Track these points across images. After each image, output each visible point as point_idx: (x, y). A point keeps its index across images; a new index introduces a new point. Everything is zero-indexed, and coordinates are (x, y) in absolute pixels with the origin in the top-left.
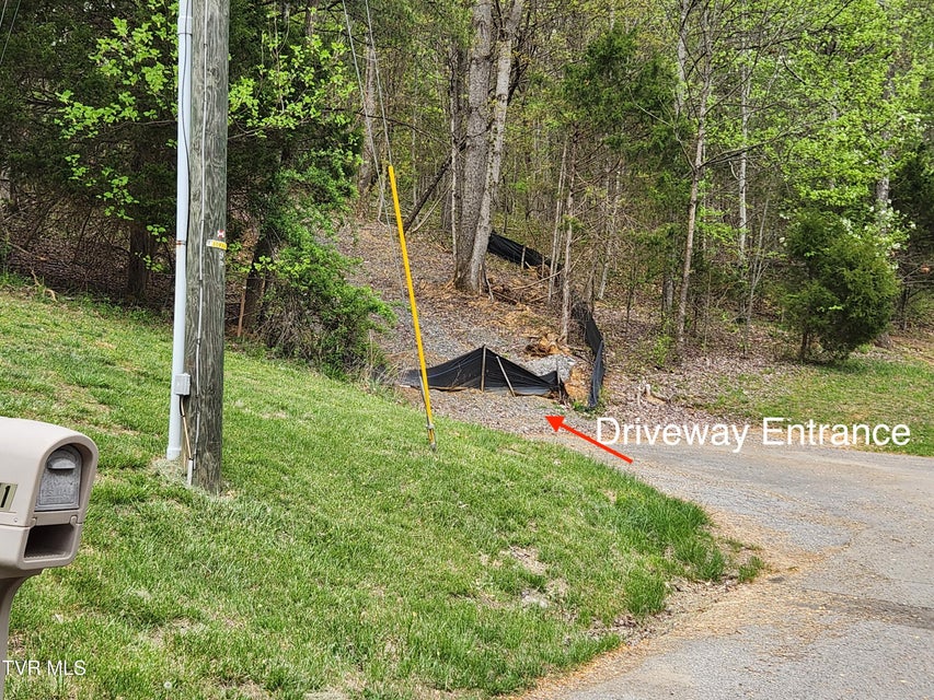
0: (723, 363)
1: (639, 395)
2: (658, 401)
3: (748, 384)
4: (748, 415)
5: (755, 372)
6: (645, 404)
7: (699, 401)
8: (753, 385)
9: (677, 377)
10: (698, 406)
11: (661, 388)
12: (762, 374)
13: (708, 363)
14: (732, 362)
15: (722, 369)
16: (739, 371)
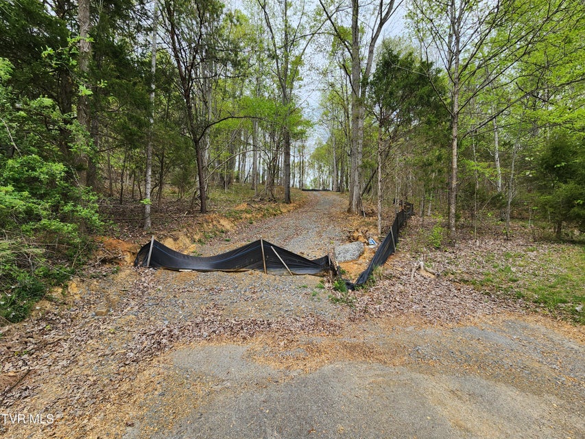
0: (490, 244)
1: (414, 270)
2: (429, 275)
3: (514, 261)
4: (520, 296)
5: (520, 250)
6: (418, 277)
7: (466, 277)
8: (520, 262)
9: (450, 255)
10: (466, 281)
11: (433, 264)
12: (525, 252)
13: (478, 244)
14: (497, 242)
15: (489, 248)
16: (504, 249)
